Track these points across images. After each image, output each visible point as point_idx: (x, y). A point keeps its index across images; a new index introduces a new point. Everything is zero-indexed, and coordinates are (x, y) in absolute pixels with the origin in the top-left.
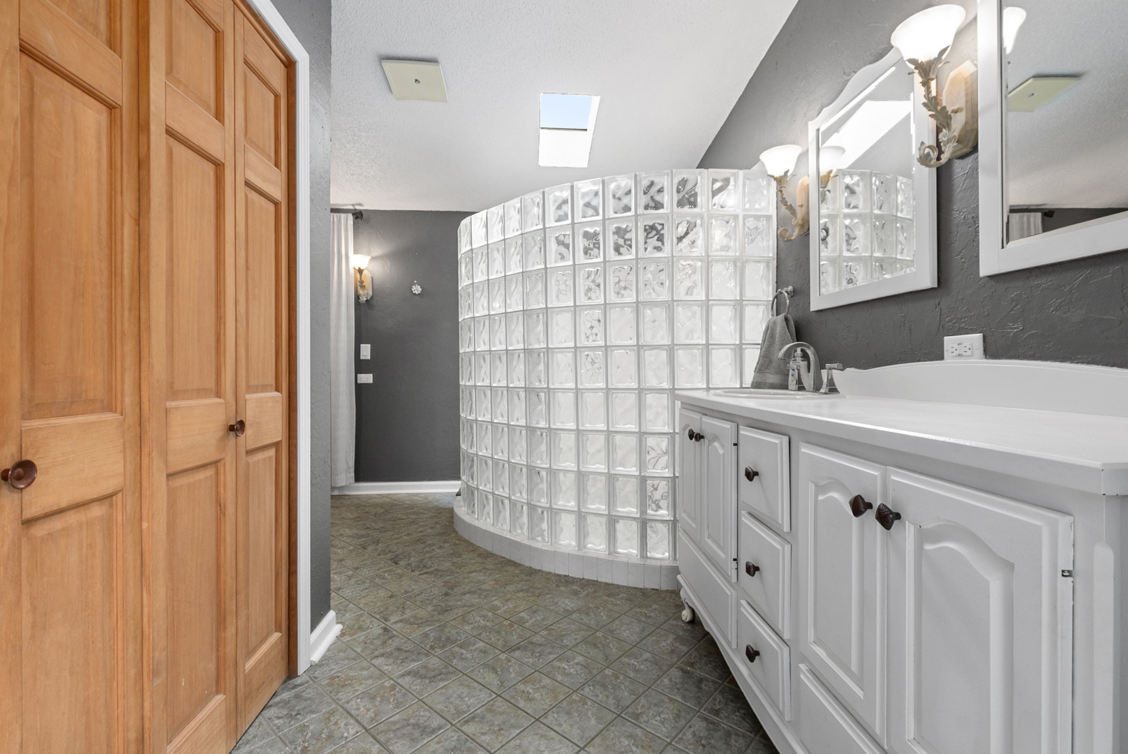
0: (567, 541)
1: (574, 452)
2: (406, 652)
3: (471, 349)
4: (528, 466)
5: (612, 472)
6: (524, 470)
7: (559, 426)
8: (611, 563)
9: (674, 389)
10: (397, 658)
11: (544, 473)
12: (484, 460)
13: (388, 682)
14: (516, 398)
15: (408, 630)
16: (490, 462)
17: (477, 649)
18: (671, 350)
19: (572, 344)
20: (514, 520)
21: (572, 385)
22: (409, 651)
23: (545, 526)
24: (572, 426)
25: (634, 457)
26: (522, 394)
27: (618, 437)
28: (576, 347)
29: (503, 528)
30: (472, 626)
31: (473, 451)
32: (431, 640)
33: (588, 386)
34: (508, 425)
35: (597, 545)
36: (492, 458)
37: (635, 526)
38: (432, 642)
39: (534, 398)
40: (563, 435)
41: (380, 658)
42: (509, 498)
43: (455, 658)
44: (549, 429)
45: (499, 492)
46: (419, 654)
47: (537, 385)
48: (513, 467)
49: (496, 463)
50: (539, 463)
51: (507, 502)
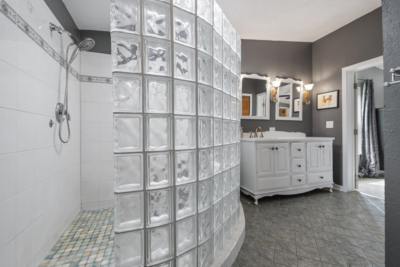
2: (347, 251)
10: (353, 251)
13: (362, 247)
15: (339, 257)
17: (319, 235)
22: (346, 250)
30: (310, 241)
32: (332, 247)
38: (333, 247)
41: (361, 256)
43: (330, 238)
46: (342, 247)
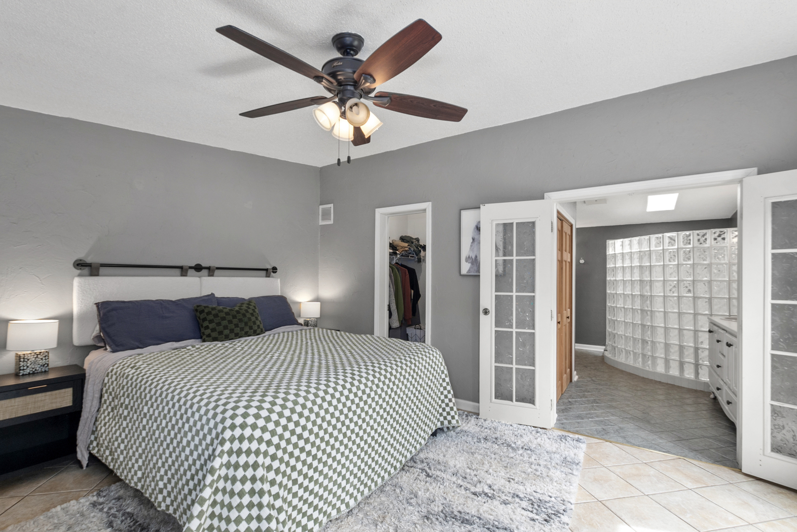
0: (660, 369)
1: (663, 335)
3: (614, 292)
4: (642, 339)
5: (681, 344)
6: (640, 341)
7: (656, 325)
8: (681, 379)
9: (711, 315)
11: (649, 342)
12: (621, 336)
14: (636, 313)
16: (623, 337)
18: (710, 300)
19: (662, 294)
20: (635, 359)
21: (662, 310)
23: (650, 362)
24: (663, 325)
25: (692, 340)
26: (639, 311)
27: (685, 332)
28: (664, 296)
29: (630, 362)
31: (615, 332)
33: (670, 310)
34: (633, 323)
35: (674, 372)
36: (625, 335)
37: (692, 366)
39: (645, 314)
40: (659, 329)
42: (633, 351)
44: (652, 326)
45: (628, 348)
47: (646, 309)
48: (635, 339)
49: (626, 337)
50: (647, 338)
51: (632, 353)
